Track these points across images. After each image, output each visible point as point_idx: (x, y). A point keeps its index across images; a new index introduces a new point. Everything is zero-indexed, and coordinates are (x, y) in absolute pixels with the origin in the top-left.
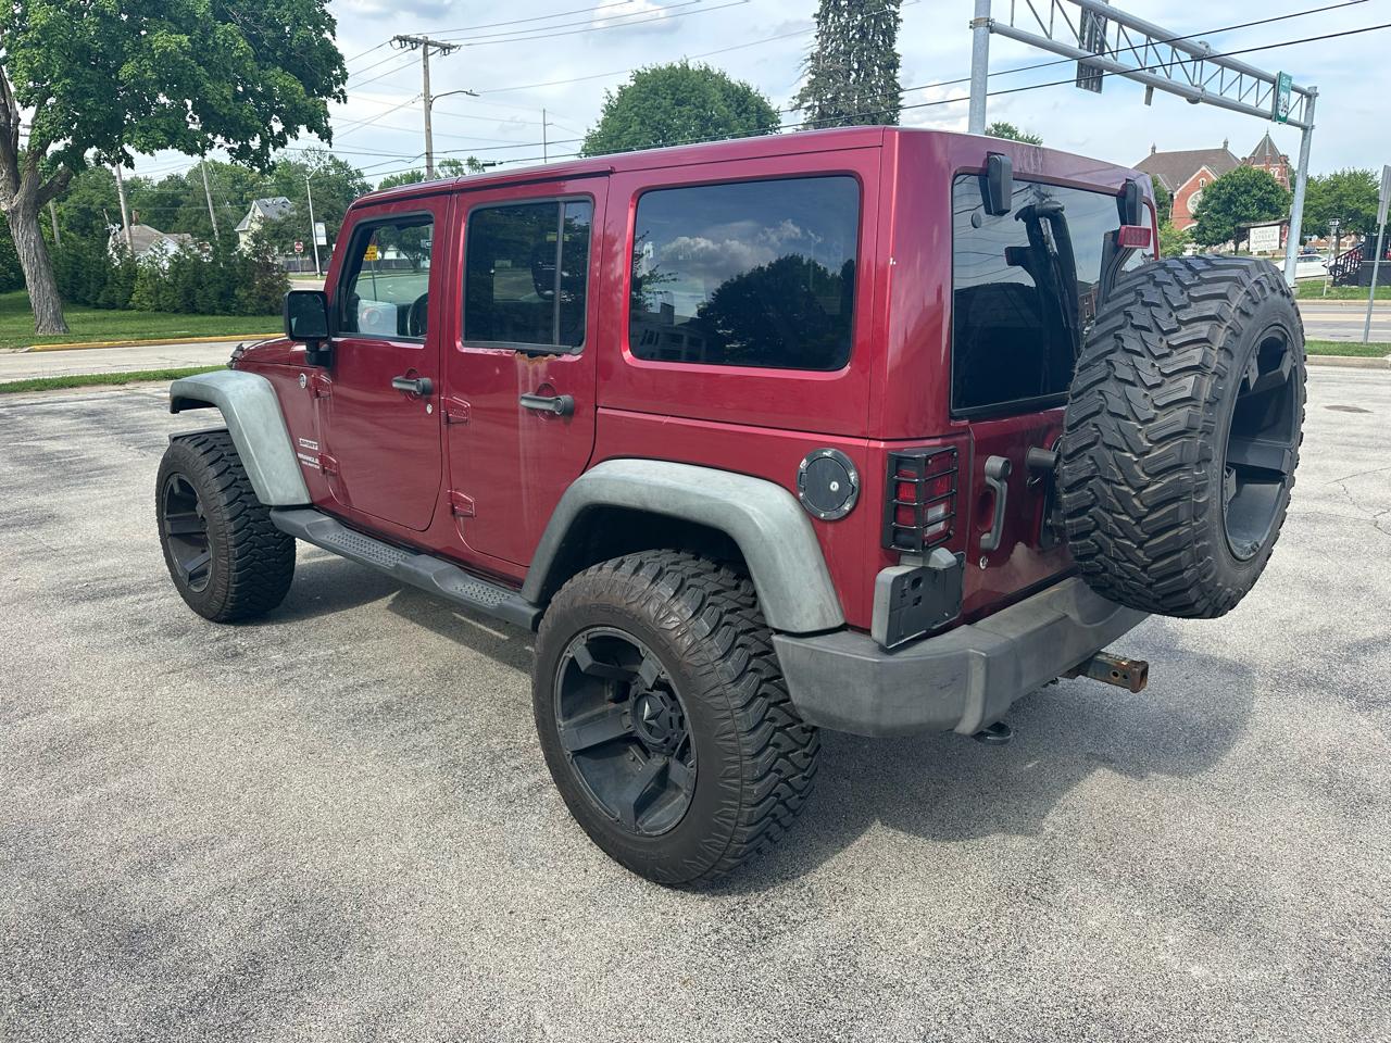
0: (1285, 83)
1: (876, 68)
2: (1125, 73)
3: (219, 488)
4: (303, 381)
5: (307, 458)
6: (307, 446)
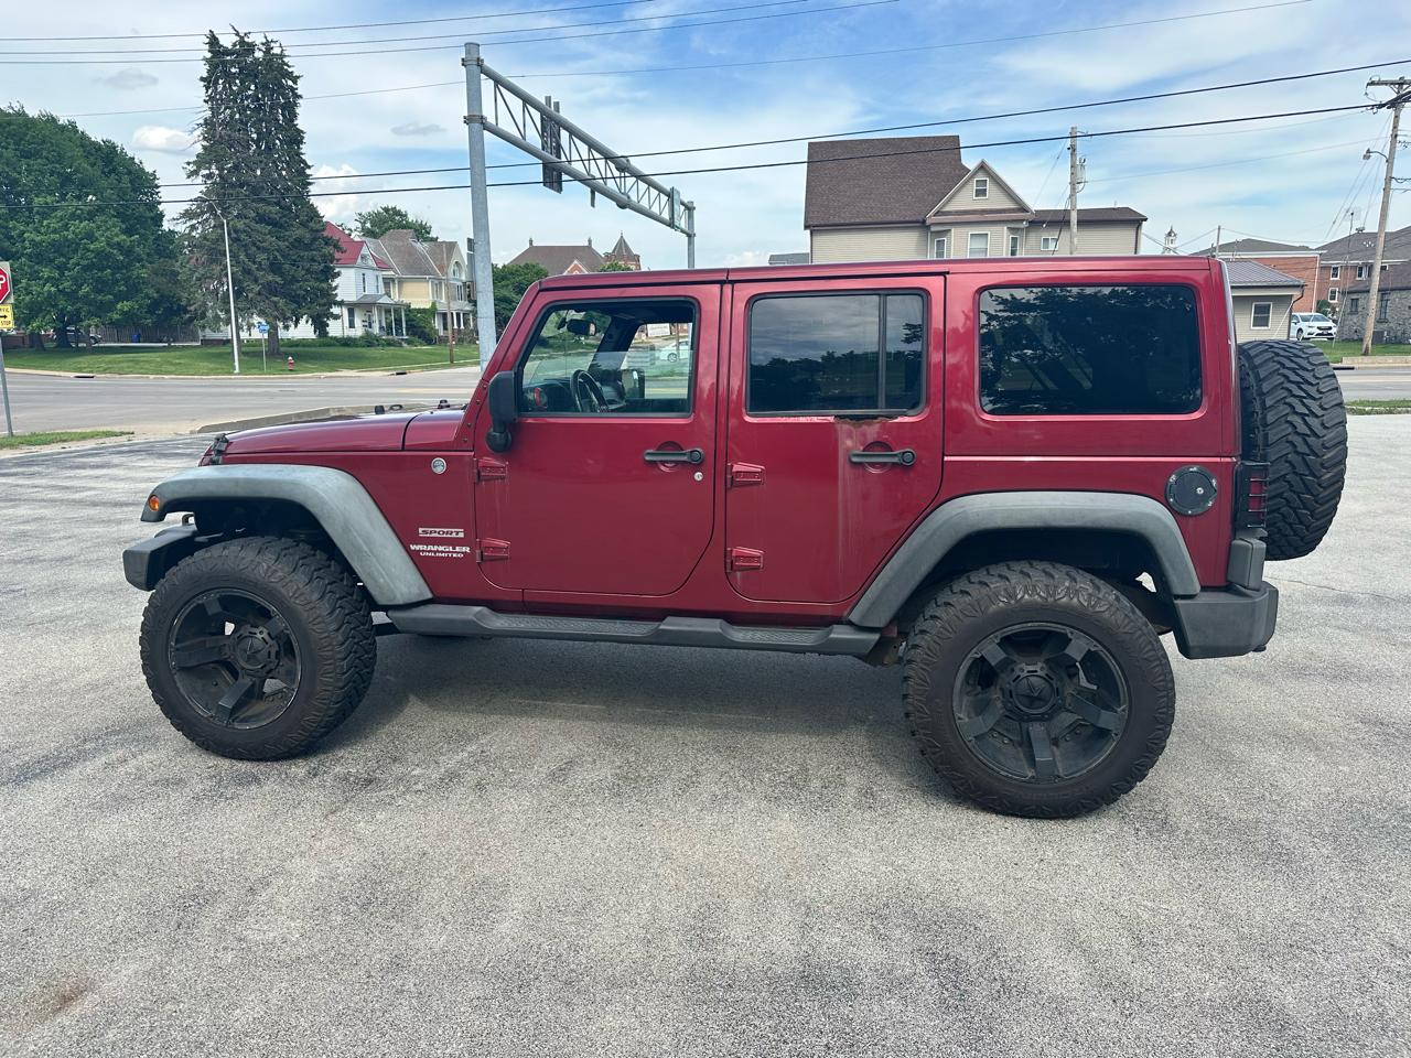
0: (676, 197)
1: (277, 141)
2: (583, 181)
4: (439, 466)
5: (436, 548)
6: (437, 535)
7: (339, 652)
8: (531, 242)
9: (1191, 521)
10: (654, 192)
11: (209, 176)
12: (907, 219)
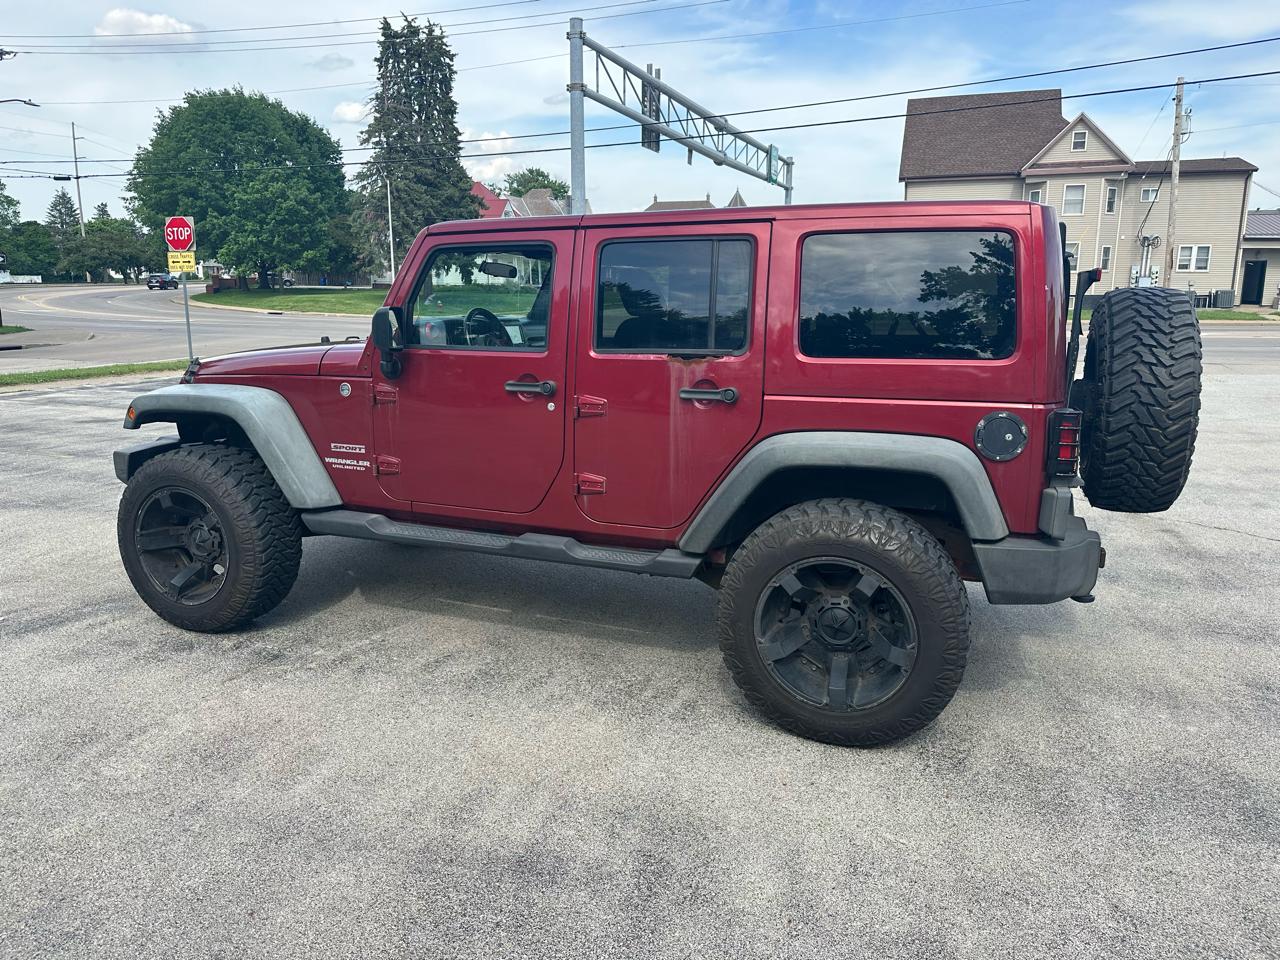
0: (774, 153)
1: (435, 112)
2: (679, 140)
3: (241, 497)
4: (346, 390)
5: (344, 461)
6: (344, 450)
7: (259, 546)
8: (655, 198)
9: (1001, 467)
10: (752, 150)
11: (377, 143)
12: (1002, 171)
